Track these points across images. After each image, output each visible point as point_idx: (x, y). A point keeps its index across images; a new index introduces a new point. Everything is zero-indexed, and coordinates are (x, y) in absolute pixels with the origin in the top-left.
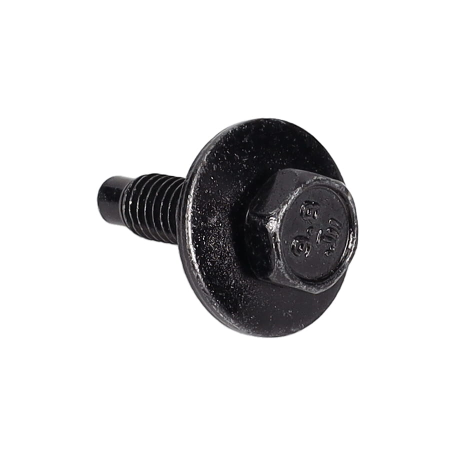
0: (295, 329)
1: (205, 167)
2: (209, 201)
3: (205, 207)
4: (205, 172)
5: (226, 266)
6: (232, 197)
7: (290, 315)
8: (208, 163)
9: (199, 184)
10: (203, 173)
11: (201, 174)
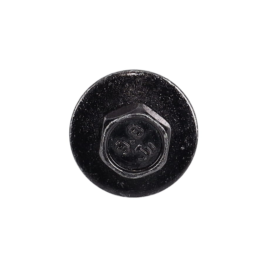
0: (123, 194)
1: (103, 81)
2: (96, 100)
3: (92, 101)
4: (102, 84)
5: (90, 139)
6: (112, 104)
7: (122, 185)
8: (107, 80)
9: (95, 88)
10: (101, 84)
11: (99, 83)
